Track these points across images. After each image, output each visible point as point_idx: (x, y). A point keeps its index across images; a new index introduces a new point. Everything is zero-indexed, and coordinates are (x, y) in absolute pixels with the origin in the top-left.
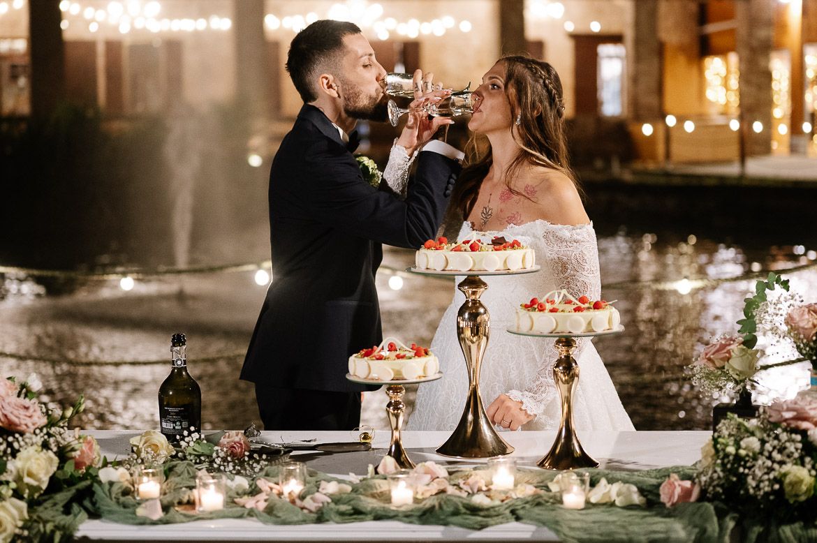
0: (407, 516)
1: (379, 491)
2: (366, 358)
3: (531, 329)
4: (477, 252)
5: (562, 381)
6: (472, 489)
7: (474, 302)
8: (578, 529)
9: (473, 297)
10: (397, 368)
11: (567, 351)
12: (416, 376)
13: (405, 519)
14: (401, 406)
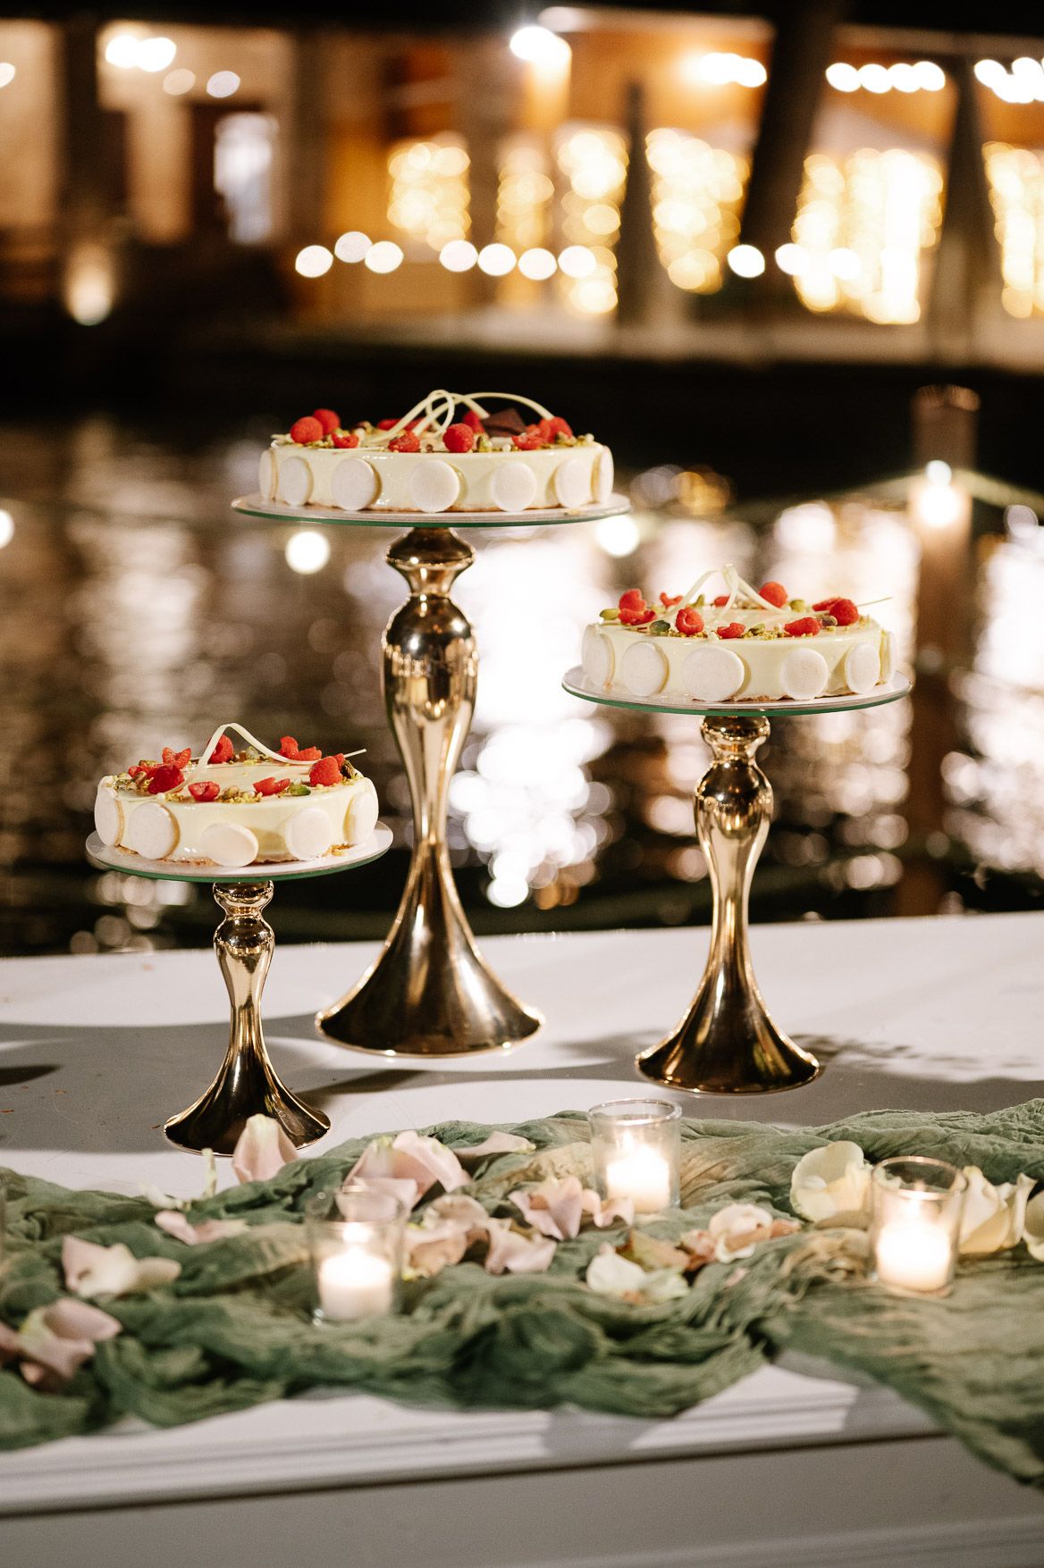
0: (402, 1375)
1: (272, 1266)
2: (161, 796)
3: (661, 690)
4: (469, 455)
5: (723, 831)
6: (560, 1224)
7: (436, 602)
8: (996, 1390)
9: (433, 589)
10: (268, 826)
11: (741, 748)
12: (326, 847)
13: (398, 1386)
14: (263, 934)
